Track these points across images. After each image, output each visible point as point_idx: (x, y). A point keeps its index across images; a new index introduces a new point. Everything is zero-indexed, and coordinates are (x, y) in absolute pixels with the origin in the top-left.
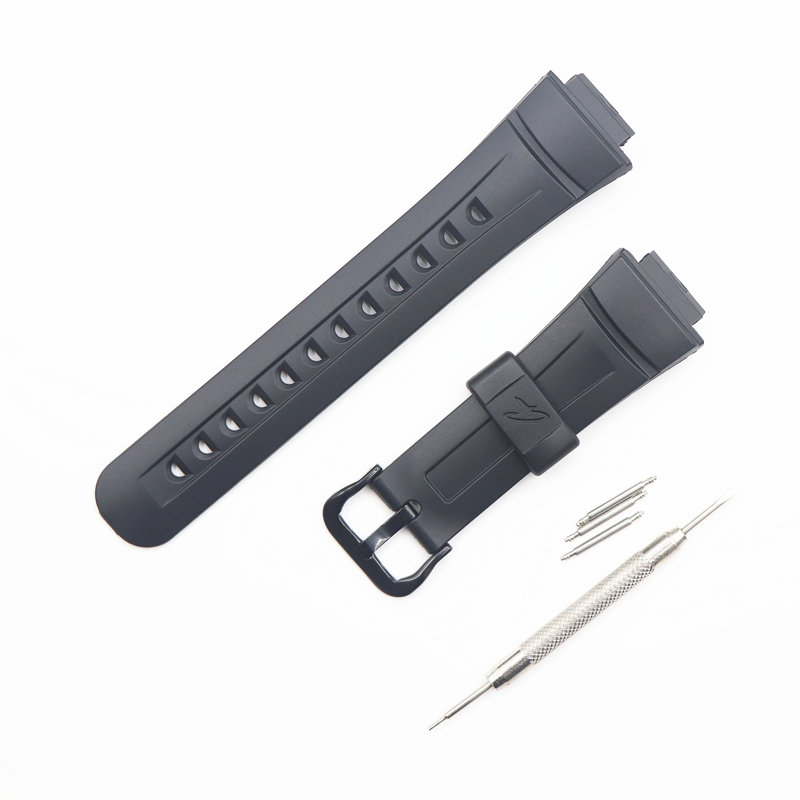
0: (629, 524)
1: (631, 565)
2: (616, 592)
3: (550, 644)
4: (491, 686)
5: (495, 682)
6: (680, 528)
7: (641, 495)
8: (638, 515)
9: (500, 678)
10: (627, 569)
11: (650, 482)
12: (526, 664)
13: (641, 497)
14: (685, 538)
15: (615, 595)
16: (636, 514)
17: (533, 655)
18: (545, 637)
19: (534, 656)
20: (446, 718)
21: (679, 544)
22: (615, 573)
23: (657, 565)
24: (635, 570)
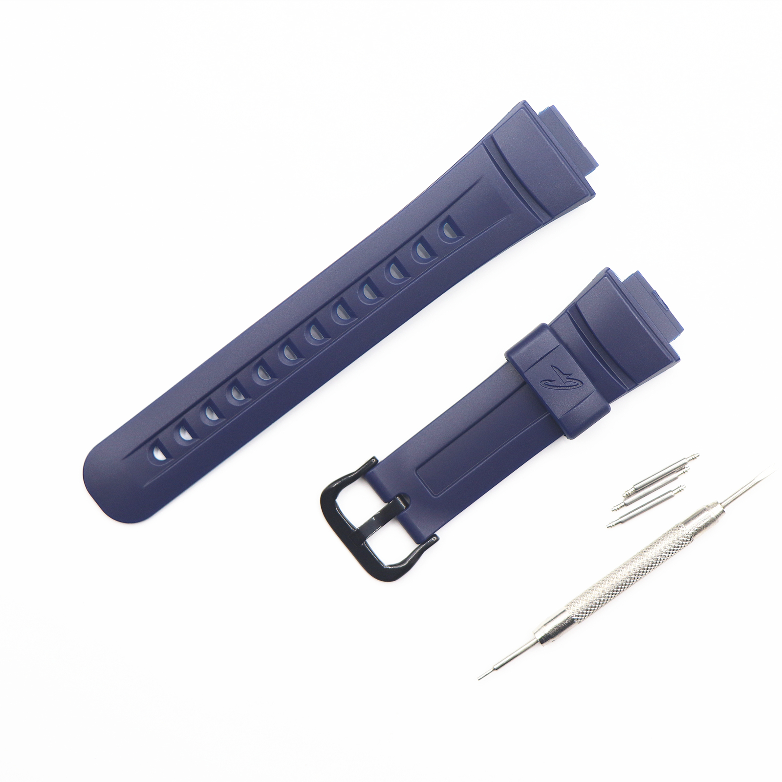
0: (672, 496)
1: (672, 535)
2: (657, 559)
3: (594, 605)
4: (537, 642)
5: (541, 638)
6: (719, 502)
7: (684, 470)
8: (680, 489)
9: (546, 635)
10: (668, 538)
11: (693, 459)
12: (570, 622)
13: (684, 472)
14: (723, 511)
15: (656, 563)
16: (679, 487)
17: (577, 614)
18: (589, 599)
19: (578, 616)
20: (494, 669)
21: (717, 517)
22: (657, 542)
23: (697, 536)
24: (675, 540)
